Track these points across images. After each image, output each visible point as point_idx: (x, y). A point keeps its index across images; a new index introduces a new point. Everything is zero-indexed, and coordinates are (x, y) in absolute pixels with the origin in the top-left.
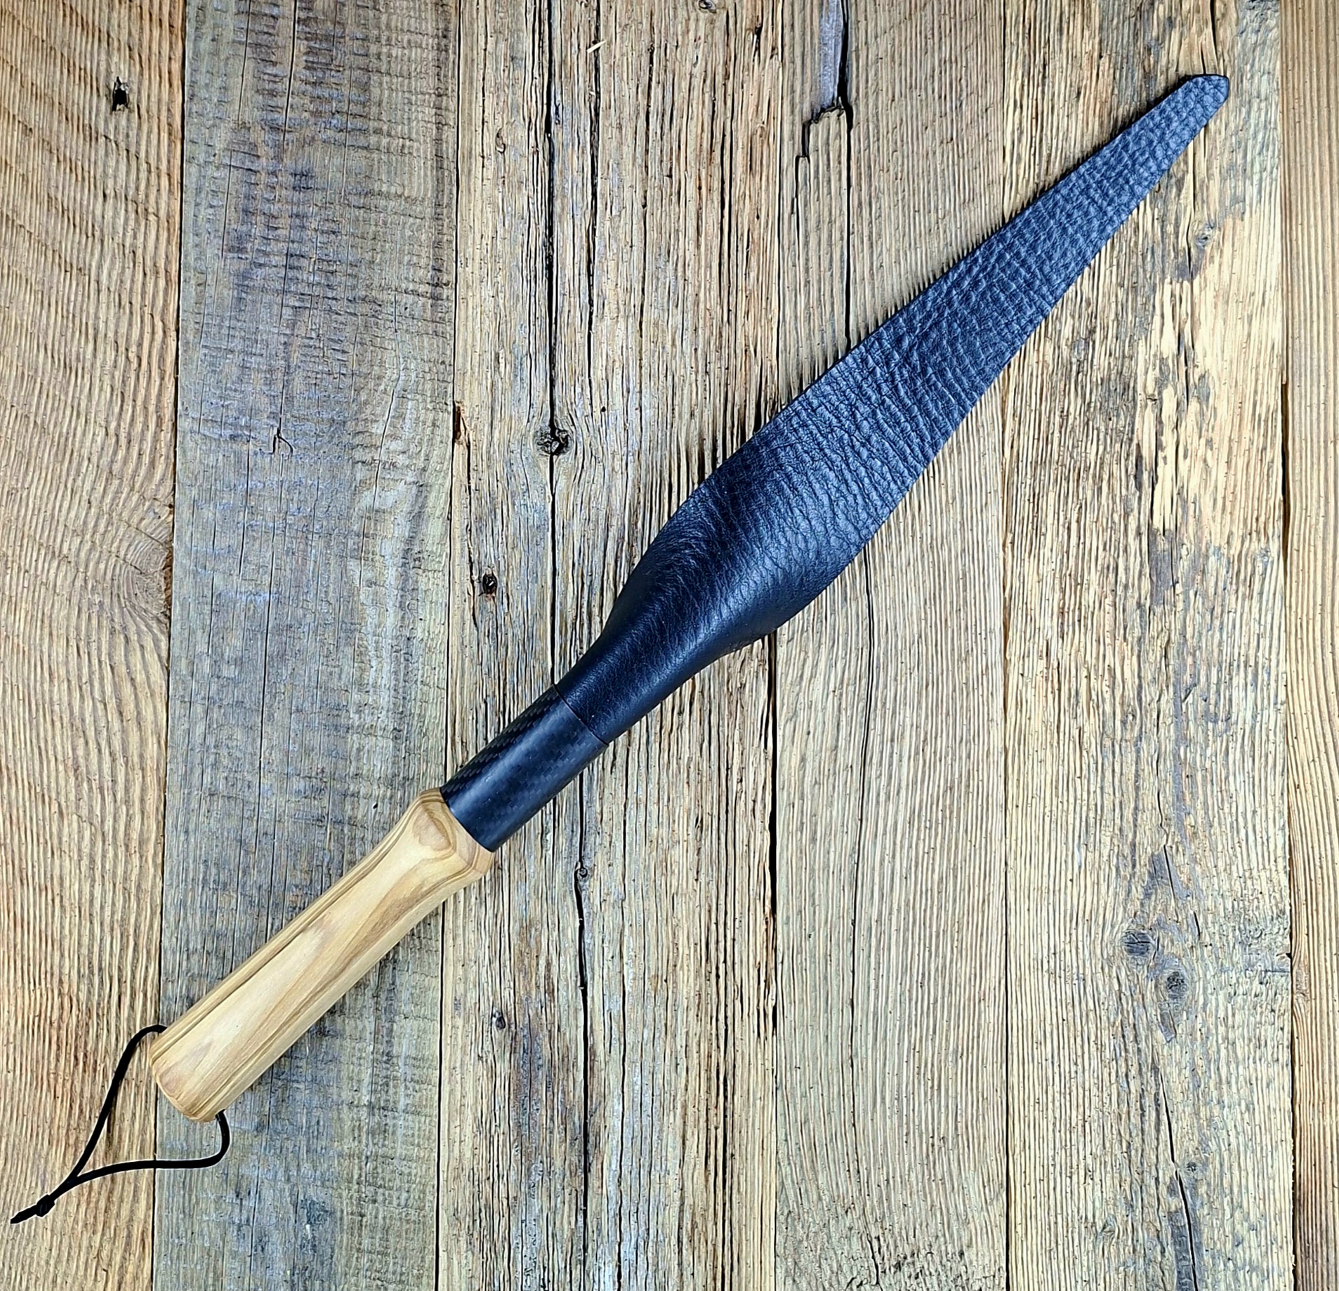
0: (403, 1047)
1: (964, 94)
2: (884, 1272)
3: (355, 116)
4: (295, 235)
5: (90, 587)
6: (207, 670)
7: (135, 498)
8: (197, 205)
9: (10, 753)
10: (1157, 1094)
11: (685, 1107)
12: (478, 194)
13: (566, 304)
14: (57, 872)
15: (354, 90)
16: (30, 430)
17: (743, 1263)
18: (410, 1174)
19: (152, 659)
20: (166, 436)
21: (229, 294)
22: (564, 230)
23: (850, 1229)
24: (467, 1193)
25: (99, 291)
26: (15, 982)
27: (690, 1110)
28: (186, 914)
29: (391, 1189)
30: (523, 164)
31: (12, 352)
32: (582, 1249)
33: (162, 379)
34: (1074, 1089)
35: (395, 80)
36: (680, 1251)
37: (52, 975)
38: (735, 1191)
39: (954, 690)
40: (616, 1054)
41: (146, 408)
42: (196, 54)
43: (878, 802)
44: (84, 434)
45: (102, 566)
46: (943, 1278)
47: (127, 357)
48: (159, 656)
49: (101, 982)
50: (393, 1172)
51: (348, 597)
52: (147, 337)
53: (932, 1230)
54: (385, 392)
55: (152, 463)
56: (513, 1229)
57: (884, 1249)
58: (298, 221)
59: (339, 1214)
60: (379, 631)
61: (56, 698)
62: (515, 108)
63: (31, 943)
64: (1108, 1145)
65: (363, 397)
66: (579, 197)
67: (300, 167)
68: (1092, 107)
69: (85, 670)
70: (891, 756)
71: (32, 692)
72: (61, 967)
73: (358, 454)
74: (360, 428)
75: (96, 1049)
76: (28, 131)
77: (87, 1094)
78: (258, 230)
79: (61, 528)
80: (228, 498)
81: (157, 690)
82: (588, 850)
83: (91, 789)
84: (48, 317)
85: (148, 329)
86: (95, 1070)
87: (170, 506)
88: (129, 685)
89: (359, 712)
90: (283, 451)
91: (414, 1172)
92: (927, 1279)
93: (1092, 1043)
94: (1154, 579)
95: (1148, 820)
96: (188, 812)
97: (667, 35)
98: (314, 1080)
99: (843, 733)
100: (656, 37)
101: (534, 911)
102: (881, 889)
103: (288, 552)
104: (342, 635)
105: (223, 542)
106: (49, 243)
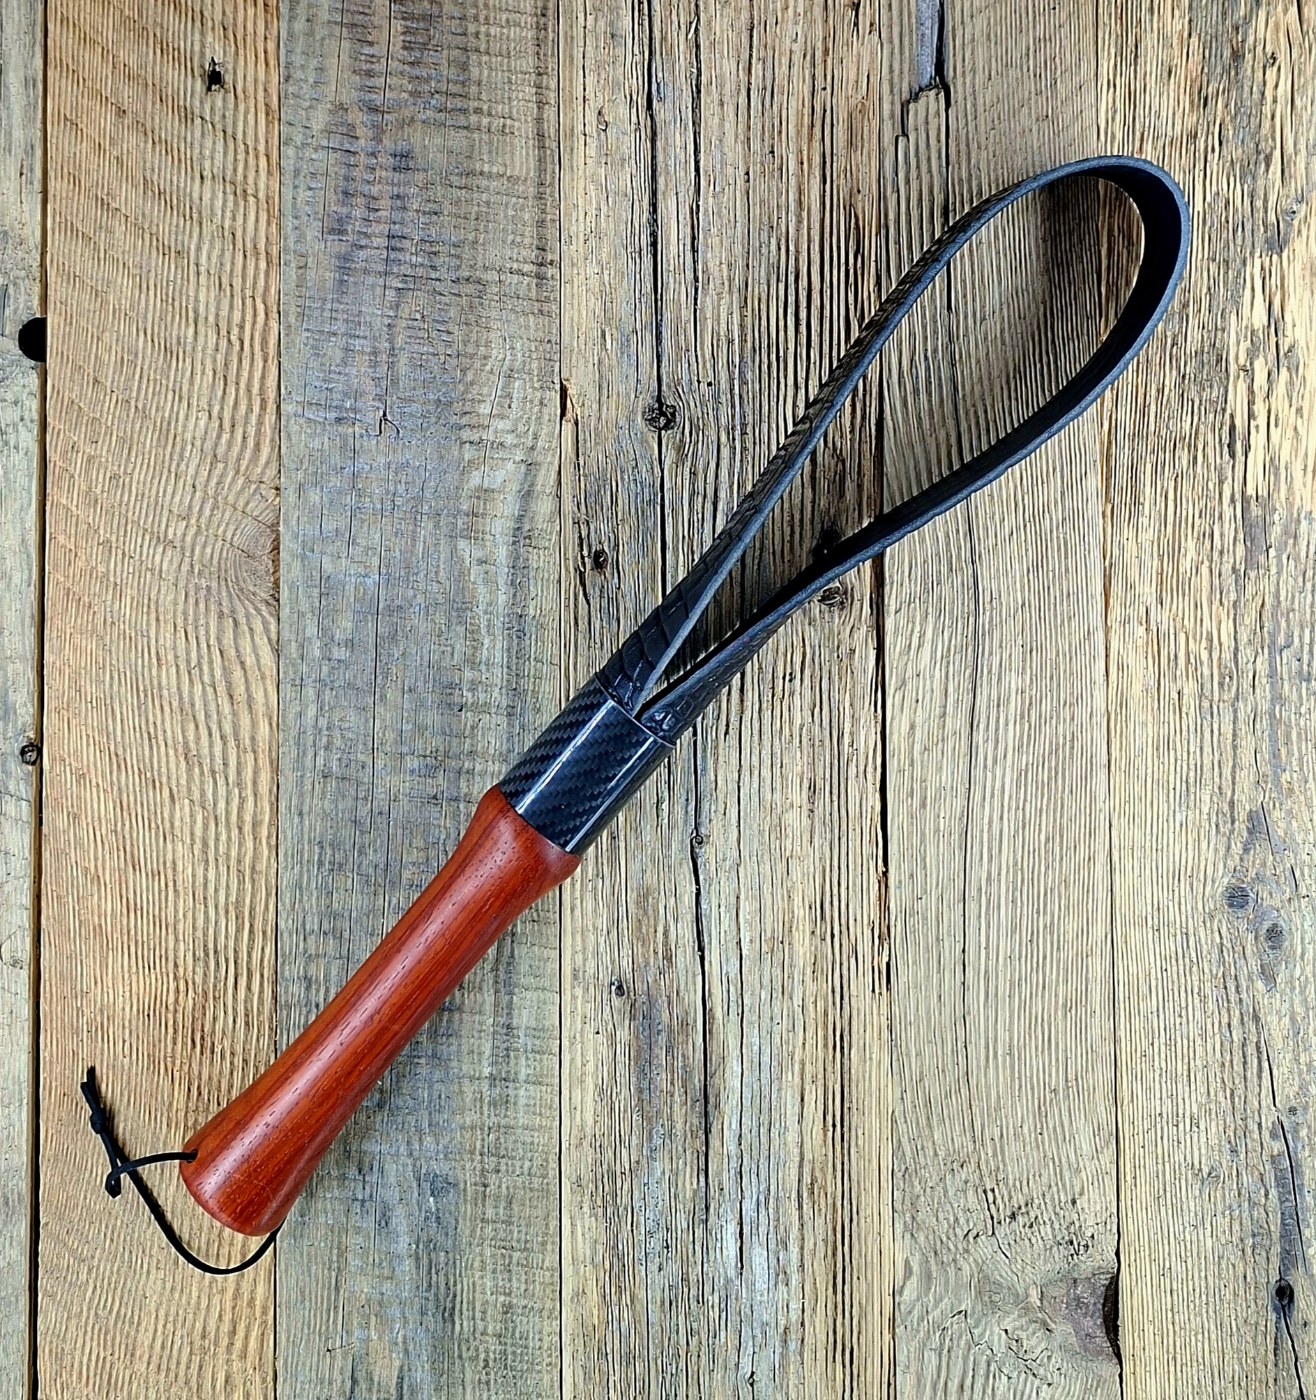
0: (523, 1018)
1: (1059, 72)
2: (1000, 1223)
3: (454, 95)
4: (397, 216)
5: (196, 571)
6: (317, 653)
7: (240, 482)
8: (295, 187)
9: (119, 739)
10: (1258, 1043)
11: (803, 1064)
12: (581, 172)
13: (671, 281)
14: (169, 857)
15: (453, 70)
16: (132, 415)
17: (862, 1214)
18: (532, 1143)
19: (262, 642)
20: (270, 418)
21: (331, 276)
22: (668, 207)
23: (966, 1182)
24: (590, 1160)
25: (198, 274)
26: (130, 967)
27: (808, 1067)
28: (301, 895)
29: (513, 1158)
30: (625, 139)
31: (111, 336)
32: (704, 1210)
33: (265, 361)
34: (1179, 1040)
35: (494, 59)
36: (800, 1207)
37: (167, 959)
38: (853, 1144)
39: (1058, 655)
40: (734, 1018)
41: (249, 391)
42: (291, 35)
43: (985, 767)
44: (187, 418)
45: (209, 550)
46: (1057, 1226)
47: (229, 340)
48: (269, 639)
49: (217, 964)
50: (516, 1141)
51: (459, 574)
52: (249, 318)
53: (1045, 1180)
54: (491, 372)
55: (257, 446)
56: (636, 1193)
57: (999, 1200)
58: (399, 202)
59: (462, 1186)
60: (490, 609)
61: (164, 682)
62: (616, 85)
63: (145, 927)
64: (1212, 1094)
65: (470, 377)
66: (682, 174)
67: (399, 148)
68: (1182, 85)
69: (194, 655)
70: (998, 721)
71: (140, 678)
72: (176, 951)
73: (466, 434)
74: (467, 409)
75: (214, 1031)
76: (121, 112)
77: (205, 1077)
78: (358, 213)
79: (165, 513)
80: (335, 482)
81: (267, 673)
82: (703, 816)
83: (202, 773)
84: (147, 301)
85: (249, 311)
86: (213, 1052)
87: (277, 489)
88: (239, 668)
89: (472, 690)
90: (389, 431)
91: (536, 1141)
92: (1042, 1228)
93: (1196, 996)
94: (1248, 544)
95: (1245, 779)
96: (301, 795)
97: (766, 12)
98: (434, 1056)
99: (951, 700)
100: (755, 13)
101: (650, 879)
102: (990, 850)
103: (397, 533)
104: (454, 614)
105: (329, 526)
106: (146, 227)
